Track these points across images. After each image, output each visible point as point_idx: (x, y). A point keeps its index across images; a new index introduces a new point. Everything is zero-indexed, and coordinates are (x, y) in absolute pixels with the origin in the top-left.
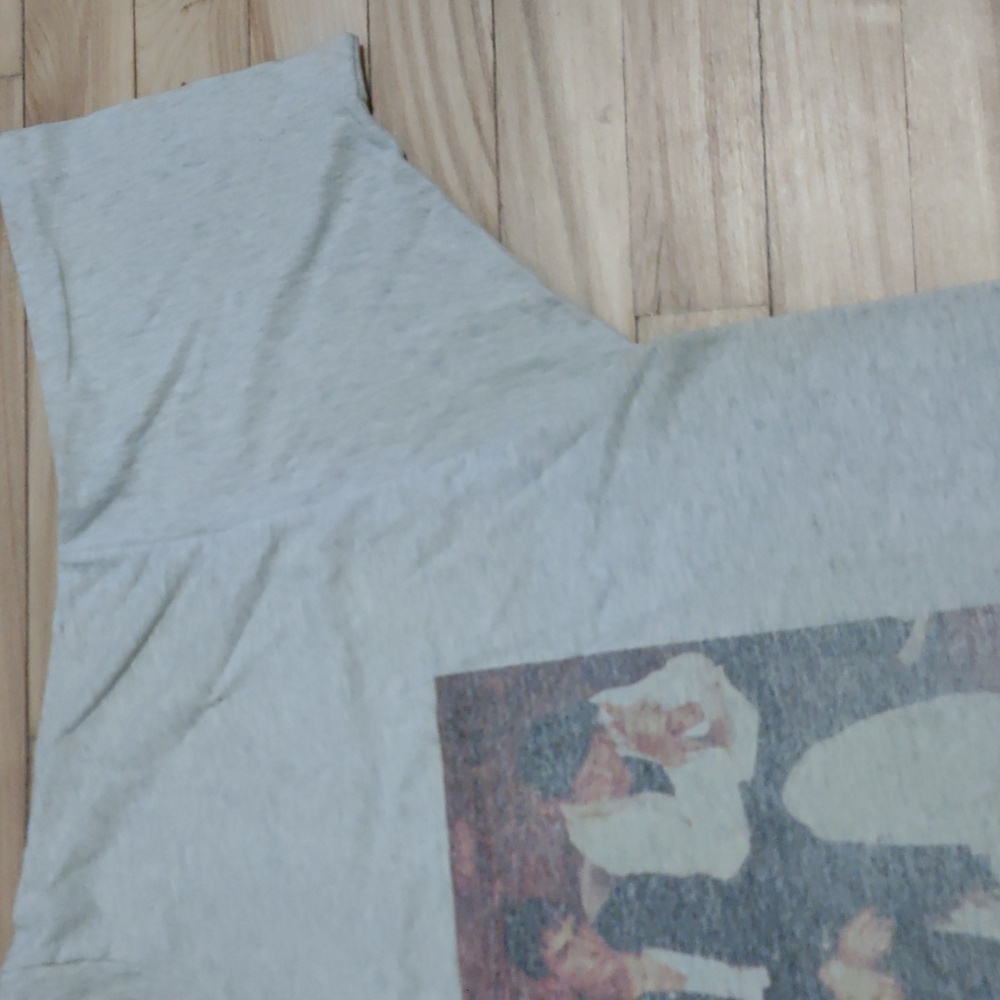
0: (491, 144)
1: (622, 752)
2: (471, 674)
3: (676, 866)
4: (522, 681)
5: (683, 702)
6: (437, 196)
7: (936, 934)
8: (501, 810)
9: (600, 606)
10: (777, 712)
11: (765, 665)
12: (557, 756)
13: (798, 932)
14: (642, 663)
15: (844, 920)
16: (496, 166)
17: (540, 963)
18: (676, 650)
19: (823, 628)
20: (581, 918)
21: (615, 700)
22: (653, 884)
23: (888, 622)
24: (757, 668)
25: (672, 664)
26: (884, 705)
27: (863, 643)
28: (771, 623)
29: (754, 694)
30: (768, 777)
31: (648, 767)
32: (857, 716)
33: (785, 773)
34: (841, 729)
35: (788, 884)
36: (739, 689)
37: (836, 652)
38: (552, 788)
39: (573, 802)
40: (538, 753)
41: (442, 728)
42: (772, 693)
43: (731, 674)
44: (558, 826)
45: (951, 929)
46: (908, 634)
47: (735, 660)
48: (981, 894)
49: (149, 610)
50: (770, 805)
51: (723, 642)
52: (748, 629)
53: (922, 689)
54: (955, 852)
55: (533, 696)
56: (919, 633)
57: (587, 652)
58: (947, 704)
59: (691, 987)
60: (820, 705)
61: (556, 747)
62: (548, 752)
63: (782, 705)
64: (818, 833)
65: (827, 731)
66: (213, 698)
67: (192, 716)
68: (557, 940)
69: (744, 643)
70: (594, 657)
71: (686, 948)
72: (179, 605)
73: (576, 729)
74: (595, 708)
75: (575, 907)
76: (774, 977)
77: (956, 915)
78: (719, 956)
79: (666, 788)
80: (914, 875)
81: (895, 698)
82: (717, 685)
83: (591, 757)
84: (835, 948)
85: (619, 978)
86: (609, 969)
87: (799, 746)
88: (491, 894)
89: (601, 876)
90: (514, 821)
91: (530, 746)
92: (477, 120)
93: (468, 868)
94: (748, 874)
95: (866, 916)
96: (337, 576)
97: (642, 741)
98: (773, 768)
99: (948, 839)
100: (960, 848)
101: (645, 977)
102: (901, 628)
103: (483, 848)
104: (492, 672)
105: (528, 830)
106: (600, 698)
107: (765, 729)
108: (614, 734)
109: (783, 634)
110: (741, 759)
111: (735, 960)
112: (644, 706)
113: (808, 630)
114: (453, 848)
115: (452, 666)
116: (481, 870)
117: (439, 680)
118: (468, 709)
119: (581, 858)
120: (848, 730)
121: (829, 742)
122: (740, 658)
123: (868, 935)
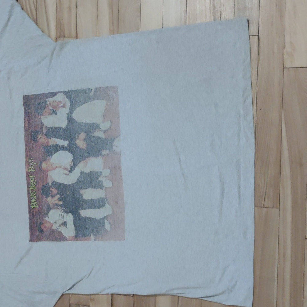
0: (36, 7)
1: (50, 108)
2: (29, 95)
3: (57, 126)
4: (36, 96)
5: (59, 101)
6: (27, 16)
7: (92, 136)
8: (32, 117)
9: (48, 85)
10: (73, 102)
11: (72, 95)
12: (41, 108)
13: (73, 135)
14: (54, 94)
15: (79, 134)
16: (36, 11)
17: (37, 140)
18: (59, 92)
19: (80, 90)
20: (43, 133)
21: (49, 100)
22: (53, 128)
23: (89, 89)
24: (70, 96)
25: (58, 95)
26: (87, 102)
27: (85, 92)
28: (73, 89)
31: (54, 111)
34: (81, 105)
35: (72, 128)
37: (81, 93)
38: (40, 113)
39: (43, 116)
40: (38, 108)
41: (24, 104)
42: (72, 100)
43: (66, 96)
45: (94, 135)
47: (67, 94)
48: (98, 130)
50: (70, 117)
51: (66, 91)
52: (70, 90)
53: (93, 99)
54: (95, 124)
55: (38, 99)
56: (93, 91)
57: (46, 92)
58: (96, 102)
59: (58, 144)
60: (79, 101)
62: (39, 108)
64: (77, 121)
68: (39, 137)
70: (47, 93)
71: (57, 138)
73: (44, 104)
74: (47, 101)
75: (42, 132)
76: (69, 142)
77: (95, 133)
78: (62, 139)
79: (56, 114)
80: (89, 127)
81: (89, 101)
82: (65, 98)
83: (46, 108)
84: (78, 138)
85: (48, 142)
86: (46, 141)
88: (30, 130)
89: (46, 127)
90: (34, 119)
92: (34, 3)
93: (27, 126)
94: (67, 127)
95: (82, 133)
96: (9, 78)
97: (54, 107)
98: (71, 111)
99: (94, 122)
100: (96, 123)
101: (51, 142)
103: (29, 123)
104: (32, 95)
105: (36, 120)
106: (47, 100)
107: (71, 105)
108: (49, 105)
109: (74, 90)
110: (67, 110)
111: (64, 140)
112: (54, 101)
113: (78, 90)
114: (25, 122)
115: (26, 94)
116: (29, 126)
117: (24, 96)
118: (28, 101)
119: (43, 124)
120: (82, 105)
121: (80, 107)
122: (68, 94)
123: (82, 136)
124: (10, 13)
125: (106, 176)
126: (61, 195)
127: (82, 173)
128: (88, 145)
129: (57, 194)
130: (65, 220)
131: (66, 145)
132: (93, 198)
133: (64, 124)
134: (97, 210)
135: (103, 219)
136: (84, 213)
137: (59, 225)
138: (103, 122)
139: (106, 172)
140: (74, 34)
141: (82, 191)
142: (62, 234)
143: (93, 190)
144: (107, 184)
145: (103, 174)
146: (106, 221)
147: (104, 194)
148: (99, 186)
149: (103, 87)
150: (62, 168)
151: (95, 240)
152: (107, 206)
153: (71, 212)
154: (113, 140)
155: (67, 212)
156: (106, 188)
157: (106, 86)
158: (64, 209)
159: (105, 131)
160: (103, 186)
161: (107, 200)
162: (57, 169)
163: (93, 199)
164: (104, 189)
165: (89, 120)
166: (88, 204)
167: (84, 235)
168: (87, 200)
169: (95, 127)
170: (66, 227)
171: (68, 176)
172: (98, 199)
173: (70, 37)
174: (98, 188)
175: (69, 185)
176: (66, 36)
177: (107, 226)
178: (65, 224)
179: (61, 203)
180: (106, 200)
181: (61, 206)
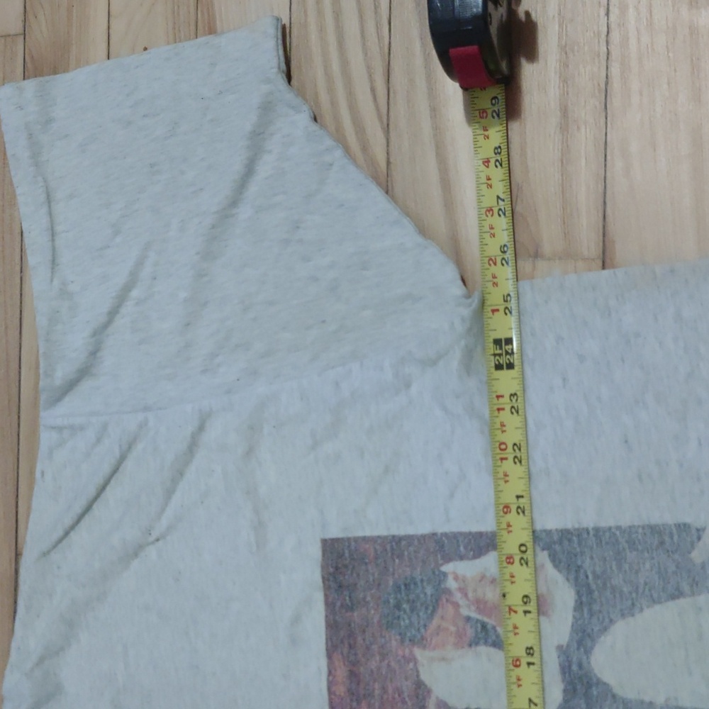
0: (384, 111)
1: (465, 612)
2: (349, 539)
4: (388, 547)
6: (339, 153)
8: (368, 648)
9: (452, 495)
10: (590, 592)
11: (582, 553)
12: (412, 610)
16: (387, 130)
19: (630, 527)
21: (460, 570)
23: (683, 528)
24: (576, 556)
26: (677, 594)
27: (662, 543)
28: (589, 521)
29: (572, 577)
30: (580, 643)
31: (484, 626)
32: (654, 601)
33: (594, 641)
34: (641, 610)
36: (560, 571)
37: (640, 548)
38: (409, 634)
39: (424, 647)
40: (398, 606)
41: (325, 579)
42: (587, 577)
43: (554, 559)
44: (411, 665)
46: (699, 538)
47: (557, 547)
49: (106, 469)
50: (580, 666)
51: (549, 532)
52: (570, 525)
55: (397, 561)
57: (440, 530)
60: (625, 589)
61: (412, 603)
62: (405, 606)
63: (594, 587)
64: (618, 690)
65: (630, 611)
66: (151, 539)
67: (136, 551)
70: (445, 535)
72: (129, 464)
73: (429, 591)
74: (445, 575)
79: (497, 644)
81: (685, 587)
82: (543, 565)
83: (440, 612)
87: (607, 620)
90: (378, 658)
91: (391, 601)
92: (373, 90)
93: (341, 690)
96: (250, 452)
97: (480, 604)
98: (584, 637)
102: (694, 531)
103: (353, 675)
104: (365, 539)
105: (389, 665)
106: (448, 568)
107: (579, 606)
108: (458, 597)
109: (597, 530)
110: (559, 628)
112: (483, 577)
113: (619, 528)
114: (330, 673)
115: (334, 532)
116: (350, 692)
117: (324, 542)
118: (346, 566)
119: (429, 691)
120: (648, 613)
121: (630, 619)
122: (561, 546)
124: (257, 140)
140: (588, 242)
173: (568, 255)
176: (547, 249)
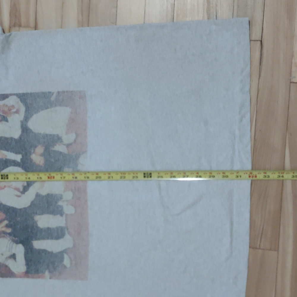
3: (7, 135)
5: (11, 105)
7: (52, 150)
10: (28, 108)
13: (28, 148)
14: (5, 97)
15: (36, 147)
18: (11, 95)
22: (3, 138)
23: (50, 93)
25: (10, 97)
26: (47, 108)
28: (29, 91)
29: (25, 105)
31: (4, 117)
32: (42, 110)
34: (39, 112)
35: (27, 140)
36: (22, 103)
42: (28, 104)
45: (54, 149)
46: (53, 95)
48: (60, 143)
50: (25, 125)
51: (20, 94)
52: (25, 92)
54: (56, 135)
56: (55, 95)
58: (58, 108)
59: (8, 157)
64: (33, 131)
65: (37, 112)
69: (24, 94)
71: (7, 150)
76: (23, 156)
77: (55, 147)
78: (13, 152)
79: (7, 121)
80: (48, 139)
82: (18, 102)
84: (34, 152)
94: (20, 138)
95: (40, 146)
97: (4, 112)
98: (27, 118)
99: (56, 133)
107: (26, 111)
110: (21, 117)
111: (16, 153)
112: (4, 105)
120: (41, 112)
121: (37, 114)
122: (23, 97)
123: (40, 150)
125: (67, 201)
126: (10, 221)
127: (38, 195)
128: (46, 160)
129: (4, 220)
130: (13, 252)
131: (19, 160)
132: (50, 226)
133: (16, 134)
134: (55, 242)
135: (62, 253)
136: (38, 244)
137: (6, 258)
138: (67, 133)
139: (68, 195)
140: (32, 24)
141: (37, 218)
142: (9, 268)
143: (51, 216)
144: (69, 210)
145: (65, 198)
146: (65, 256)
147: (64, 222)
148: (57, 211)
149: (67, 92)
150: (12, 188)
151: (50, 278)
152: (67, 237)
153: (22, 242)
154: (78, 157)
155: (17, 243)
156: (67, 215)
157: (71, 90)
158: (14, 238)
159: (68, 146)
160: (64, 213)
161: (68, 229)
162: (6, 189)
163: (50, 228)
164: (64, 216)
165: (49, 131)
166: (43, 233)
167: (37, 272)
168: (42, 229)
169: (57, 139)
170: (16, 261)
171: (19, 198)
172: (57, 228)
173: (27, 26)
174: (57, 214)
175: (20, 210)
176: (23, 24)
177: (67, 262)
178: (13, 257)
179: (9, 230)
180: (66, 230)
181: (10, 234)
